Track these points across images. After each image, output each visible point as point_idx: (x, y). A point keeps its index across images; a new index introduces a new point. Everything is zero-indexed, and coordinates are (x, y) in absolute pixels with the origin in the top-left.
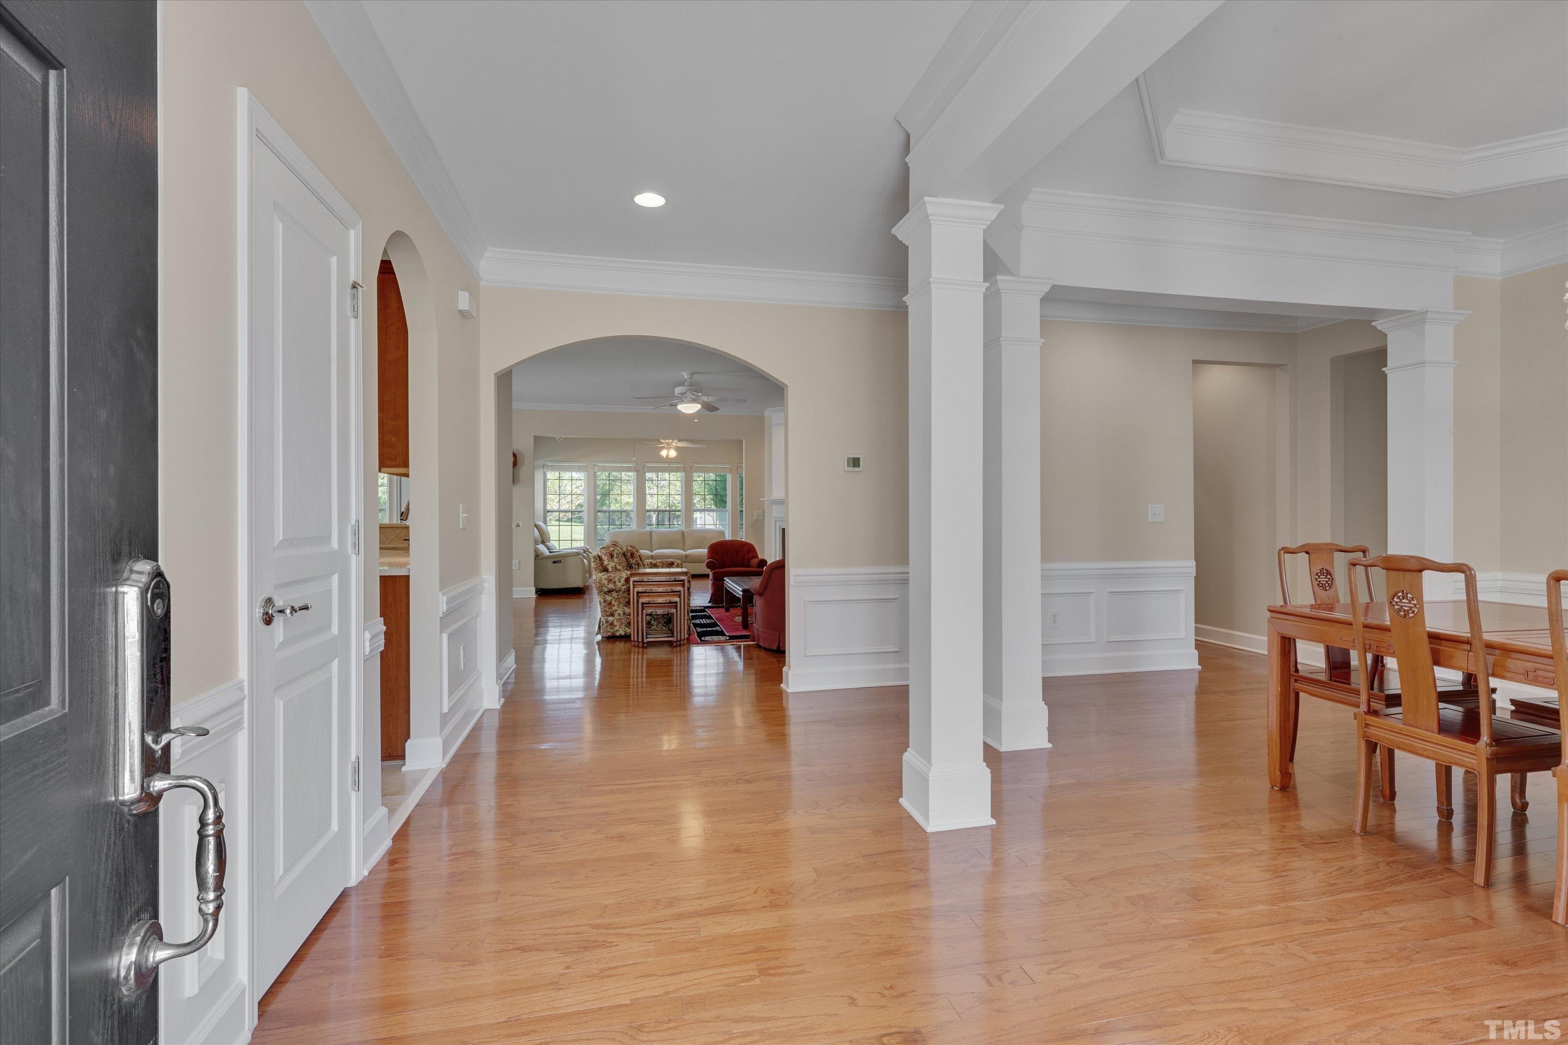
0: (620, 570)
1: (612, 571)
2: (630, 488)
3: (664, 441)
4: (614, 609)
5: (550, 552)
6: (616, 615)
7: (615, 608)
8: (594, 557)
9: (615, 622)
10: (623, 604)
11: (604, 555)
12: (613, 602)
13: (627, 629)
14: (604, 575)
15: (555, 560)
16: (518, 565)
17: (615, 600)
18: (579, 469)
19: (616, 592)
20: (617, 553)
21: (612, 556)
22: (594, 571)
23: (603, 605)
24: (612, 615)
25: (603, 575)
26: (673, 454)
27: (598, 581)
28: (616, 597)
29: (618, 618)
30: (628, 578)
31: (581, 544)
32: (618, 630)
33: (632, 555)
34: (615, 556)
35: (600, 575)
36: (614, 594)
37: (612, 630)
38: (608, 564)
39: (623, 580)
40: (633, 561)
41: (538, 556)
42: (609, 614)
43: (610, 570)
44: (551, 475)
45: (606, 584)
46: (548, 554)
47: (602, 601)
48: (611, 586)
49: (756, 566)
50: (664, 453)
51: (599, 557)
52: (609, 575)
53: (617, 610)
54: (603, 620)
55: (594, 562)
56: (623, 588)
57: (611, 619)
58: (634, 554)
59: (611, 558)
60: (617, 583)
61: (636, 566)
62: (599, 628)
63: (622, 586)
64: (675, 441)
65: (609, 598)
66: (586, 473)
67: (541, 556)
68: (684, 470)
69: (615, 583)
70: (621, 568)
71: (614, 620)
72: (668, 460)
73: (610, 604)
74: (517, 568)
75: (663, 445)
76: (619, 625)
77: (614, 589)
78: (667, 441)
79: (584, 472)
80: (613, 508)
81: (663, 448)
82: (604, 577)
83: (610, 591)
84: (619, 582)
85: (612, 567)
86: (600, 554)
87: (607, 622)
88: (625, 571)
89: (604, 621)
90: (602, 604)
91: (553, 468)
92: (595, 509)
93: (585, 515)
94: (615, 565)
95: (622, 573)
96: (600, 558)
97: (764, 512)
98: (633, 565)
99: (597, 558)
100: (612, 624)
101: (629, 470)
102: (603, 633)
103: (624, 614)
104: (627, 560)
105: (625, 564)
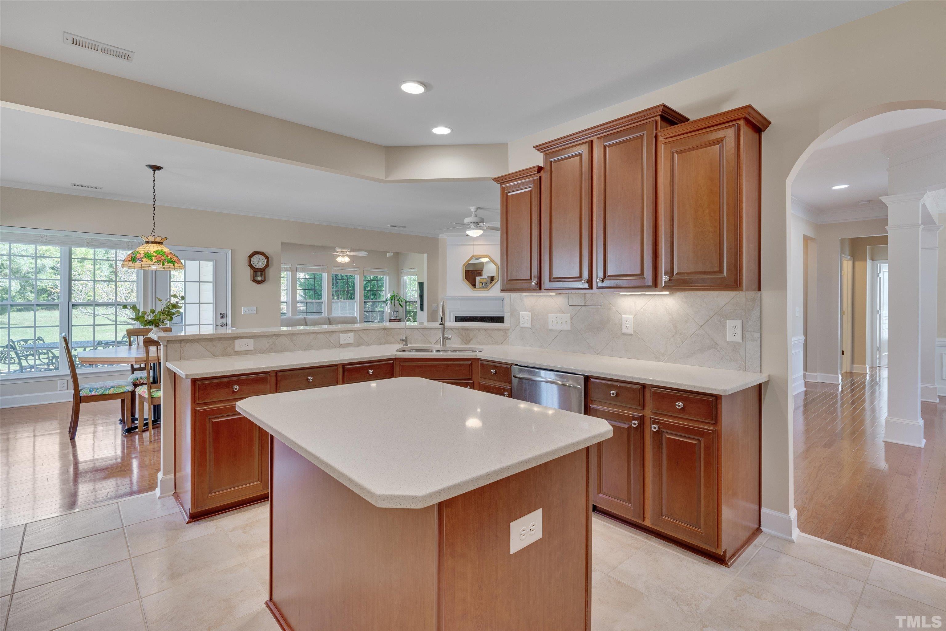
3: (339, 250)
26: (346, 260)
64: (348, 250)
75: (339, 253)
78: (343, 250)
97: (438, 305)
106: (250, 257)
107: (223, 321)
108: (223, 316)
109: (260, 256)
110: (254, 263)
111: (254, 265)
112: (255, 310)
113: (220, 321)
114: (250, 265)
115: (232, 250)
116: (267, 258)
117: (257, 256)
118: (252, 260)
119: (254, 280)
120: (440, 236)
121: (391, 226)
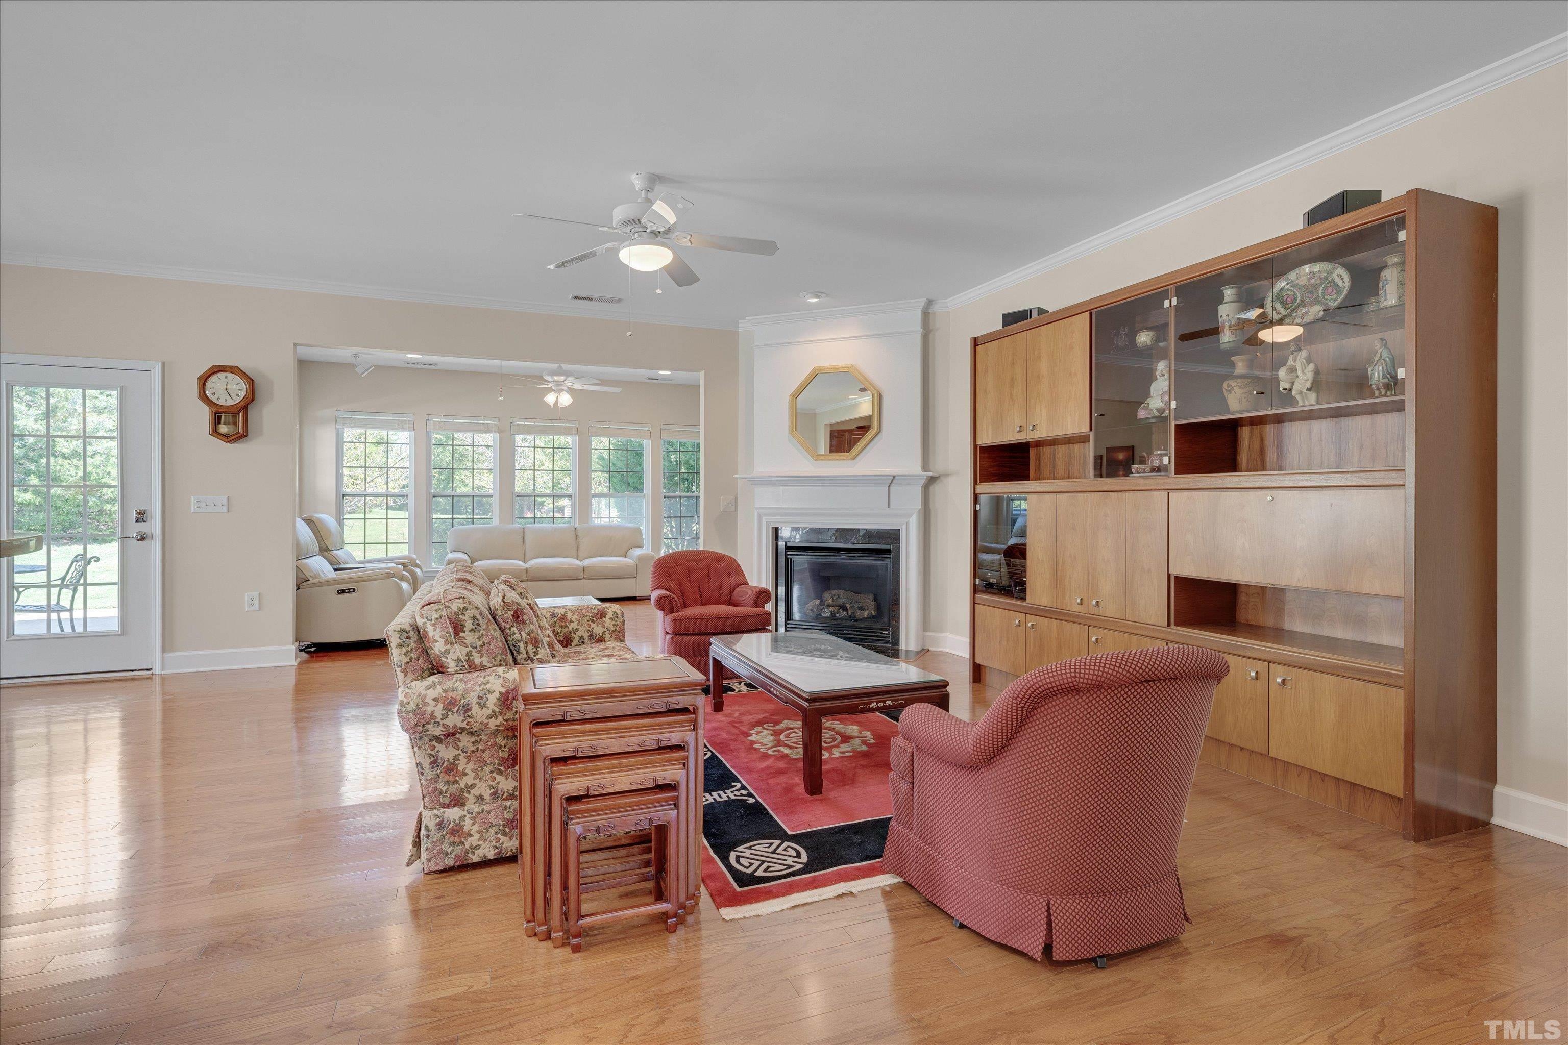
0: (483, 668)
1: (456, 673)
2: (489, 458)
3: (549, 379)
4: (462, 785)
5: (336, 570)
6: (471, 799)
7: (468, 780)
8: (402, 631)
9: (467, 824)
10: (490, 767)
11: (434, 625)
12: (462, 764)
13: (503, 839)
14: (433, 686)
15: (342, 587)
16: (257, 602)
17: (468, 759)
18: (401, 426)
19: (472, 734)
20: (474, 618)
21: (458, 628)
22: (400, 675)
23: (429, 773)
24: (458, 802)
25: (428, 688)
26: (566, 400)
27: (412, 706)
28: (472, 748)
29: (476, 808)
30: (508, 692)
31: (401, 551)
32: (478, 847)
33: (517, 616)
34: (469, 625)
35: (419, 686)
36: (466, 741)
37: (458, 850)
38: (447, 652)
39: (492, 700)
40: (518, 634)
41: (302, 582)
42: (447, 801)
43: (452, 667)
44: (350, 434)
45: (438, 714)
46: (331, 574)
47: (426, 764)
48: (455, 720)
49: (752, 602)
50: (550, 399)
51: (417, 629)
52: (449, 684)
53: (473, 786)
54: (429, 820)
55: (400, 646)
56: (493, 724)
57: (453, 814)
58: (523, 614)
59: (456, 634)
60: (475, 709)
61: (530, 647)
62: (417, 844)
63: (490, 717)
64: (570, 379)
65: (446, 753)
66: (413, 433)
67: (312, 581)
68: (578, 432)
69: (467, 709)
70: (485, 661)
71: (462, 818)
72: (557, 413)
73: (451, 769)
74: (257, 607)
75: (551, 385)
76: (479, 832)
77: (463, 729)
78: (556, 378)
79: (409, 430)
80: (459, 491)
81: (549, 390)
82: (433, 694)
83: (450, 735)
84: (482, 706)
85: (459, 660)
86: (420, 622)
87: (440, 825)
88: (500, 670)
89: (432, 824)
90: (426, 771)
91: (354, 424)
92: (428, 493)
93: (411, 501)
94: (469, 654)
95: (491, 679)
96: (419, 634)
97: (736, 499)
98: (522, 645)
99: (412, 634)
100: (457, 831)
101: (487, 430)
102: (429, 860)
103: (495, 795)
104: (502, 630)
105: (498, 645)
106: (204, 380)
107: (142, 527)
108: (142, 516)
109: (230, 376)
110: (214, 394)
111: (214, 399)
112: (225, 503)
113: (135, 529)
114: (204, 397)
115: (163, 364)
116: (251, 382)
117: (222, 375)
118: (209, 384)
119: (215, 432)
120: (740, 325)
121: (576, 298)
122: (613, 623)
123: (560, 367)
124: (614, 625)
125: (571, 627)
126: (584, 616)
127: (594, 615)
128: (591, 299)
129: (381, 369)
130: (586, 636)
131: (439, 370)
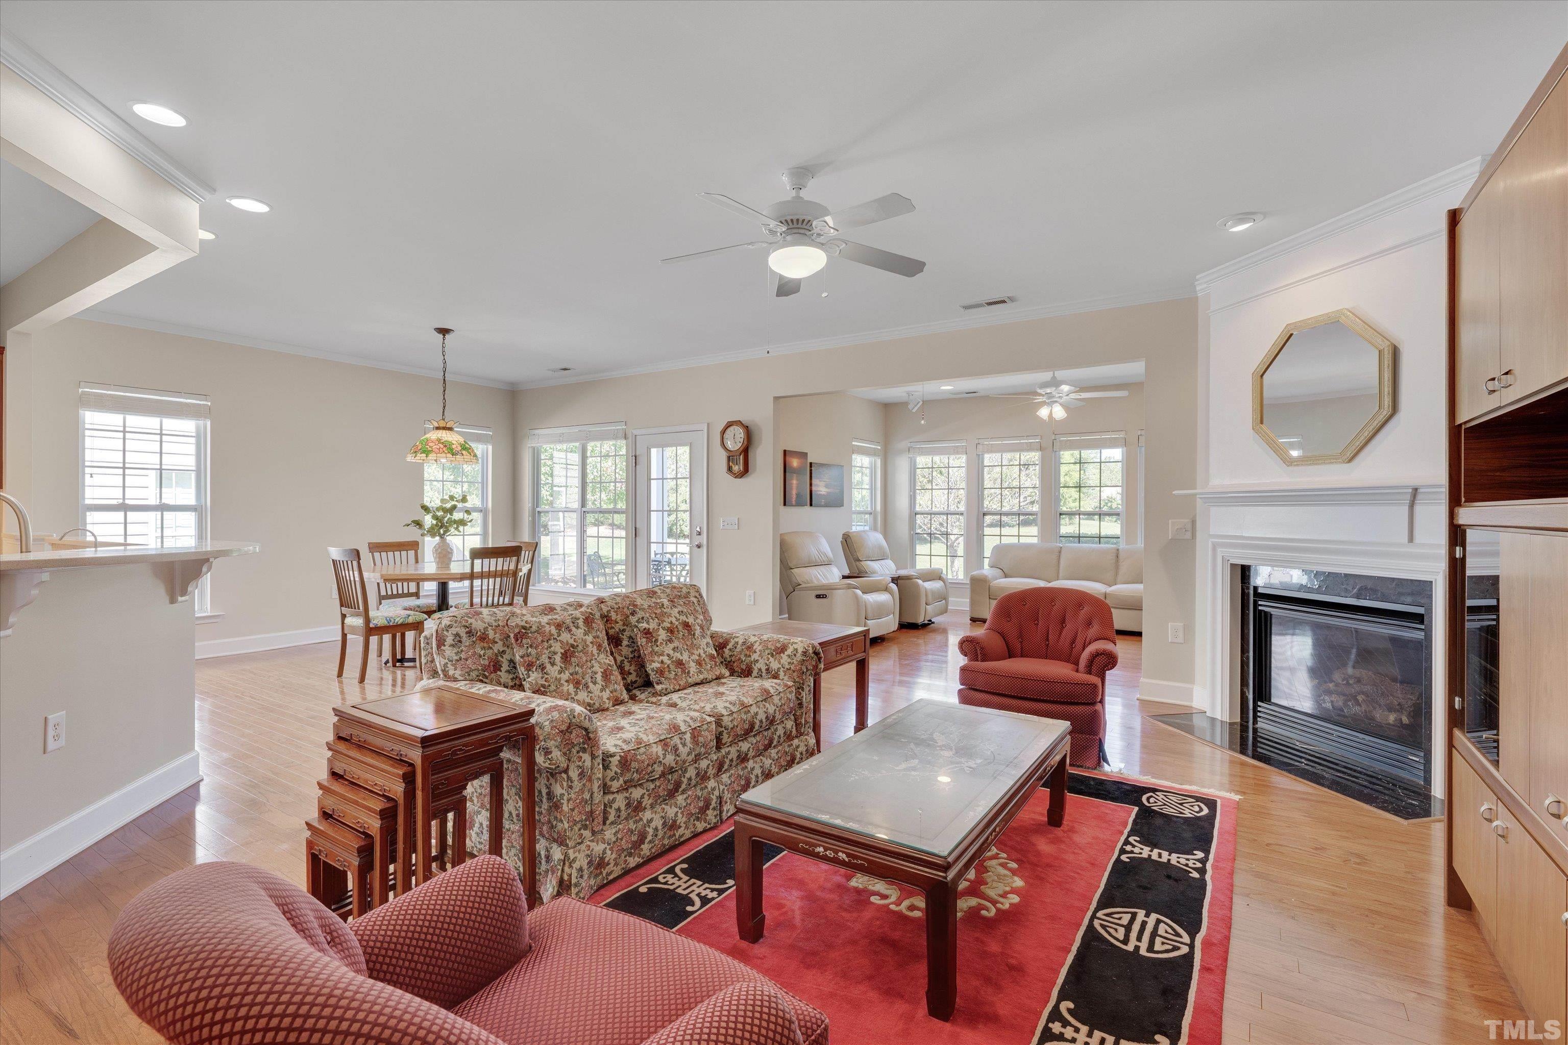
3: (1042, 391)
15: (819, 592)
16: (752, 598)
18: (956, 451)
26: (1059, 413)
41: (796, 586)
50: (1044, 413)
64: (1062, 388)
74: (752, 603)
75: (1043, 398)
78: (1048, 390)
81: (1043, 404)
97: (1194, 522)
101: (1030, 448)
106: (723, 432)
107: (699, 539)
108: (700, 531)
109: (736, 428)
110: (727, 443)
111: (727, 446)
112: (737, 522)
113: (696, 540)
114: (724, 446)
115: (708, 425)
116: (747, 428)
117: (732, 428)
118: (726, 436)
119: (730, 469)
120: (1198, 288)
121: (966, 308)
122: (789, 660)
123: (1054, 377)
124: (789, 663)
125: (755, 656)
126: (767, 648)
127: (776, 649)
128: (990, 304)
129: (928, 404)
130: (764, 668)
131: (982, 397)
